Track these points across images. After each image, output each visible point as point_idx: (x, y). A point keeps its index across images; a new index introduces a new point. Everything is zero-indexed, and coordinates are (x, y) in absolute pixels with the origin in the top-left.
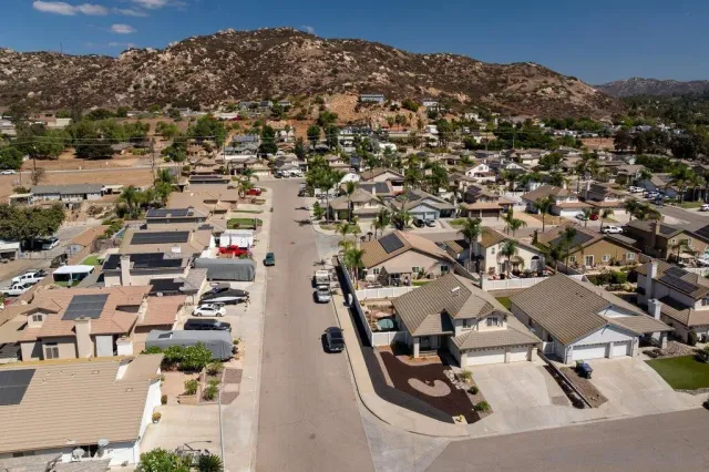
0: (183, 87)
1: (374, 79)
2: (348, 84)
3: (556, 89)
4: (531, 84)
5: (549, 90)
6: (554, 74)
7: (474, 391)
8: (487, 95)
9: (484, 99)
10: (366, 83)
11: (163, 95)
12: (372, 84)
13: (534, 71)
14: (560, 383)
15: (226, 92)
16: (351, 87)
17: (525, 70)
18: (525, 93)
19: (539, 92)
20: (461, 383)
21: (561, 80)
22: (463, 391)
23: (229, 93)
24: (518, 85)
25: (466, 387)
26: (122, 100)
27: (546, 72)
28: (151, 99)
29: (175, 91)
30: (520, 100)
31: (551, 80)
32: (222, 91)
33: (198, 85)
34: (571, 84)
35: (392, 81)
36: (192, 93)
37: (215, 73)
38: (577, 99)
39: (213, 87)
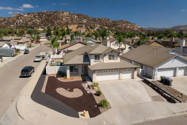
0: (30, 23)
1: (83, 21)
2: (75, 22)
3: (130, 26)
4: (124, 25)
5: (129, 26)
6: (129, 23)
7: (98, 94)
8: (113, 27)
9: (112, 28)
10: (80, 22)
11: (24, 25)
12: (82, 23)
13: (125, 22)
14: (154, 89)
15: (42, 25)
16: (76, 23)
17: (122, 22)
18: (122, 27)
19: (126, 27)
20: (91, 90)
21: (132, 24)
22: (91, 94)
23: (43, 25)
24: (121, 25)
25: (93, 92)
26: (12, 27)
27: (127, 22)
28: (21, 26)
29: (28, 24)
30: (121, 28)
31: (129, 24)
32: (41, 24)
33: (34, 23)
34: (134, 25)
35: (87, 22)
36: (32, 25)
37: (39, 20)
38: (136, 29)
39: (38, 23)
